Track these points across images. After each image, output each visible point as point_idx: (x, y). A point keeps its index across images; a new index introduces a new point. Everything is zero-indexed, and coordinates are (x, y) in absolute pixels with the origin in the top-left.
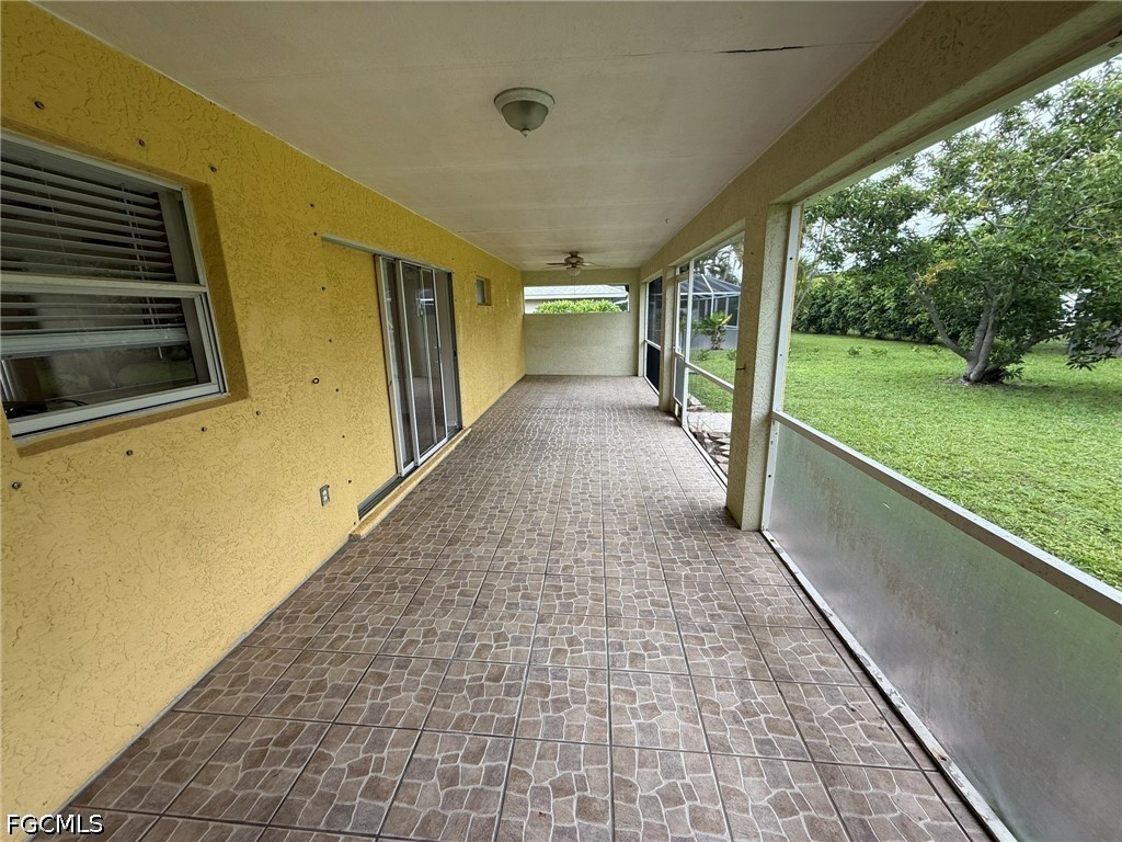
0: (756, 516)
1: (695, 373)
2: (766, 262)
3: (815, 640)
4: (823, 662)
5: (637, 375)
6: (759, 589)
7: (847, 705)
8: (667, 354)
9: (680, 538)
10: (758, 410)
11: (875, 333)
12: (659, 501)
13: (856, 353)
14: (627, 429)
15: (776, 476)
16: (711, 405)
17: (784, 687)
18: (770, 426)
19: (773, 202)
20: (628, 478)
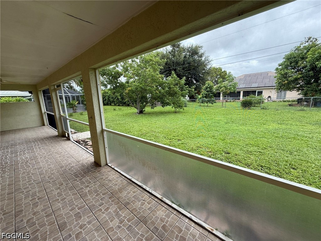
0: (105, 161)
1: (70, 121)
2: (91, 85)
5: (44, 125)
8: (57, 116)
9: (82, 179)
10: (99, 129)
11: (118, 104)
13: (115, 110)
15: (108, 147)
17: (128, 207)
18: (103, 133)
19: (90, 67)
20: (52, 166)
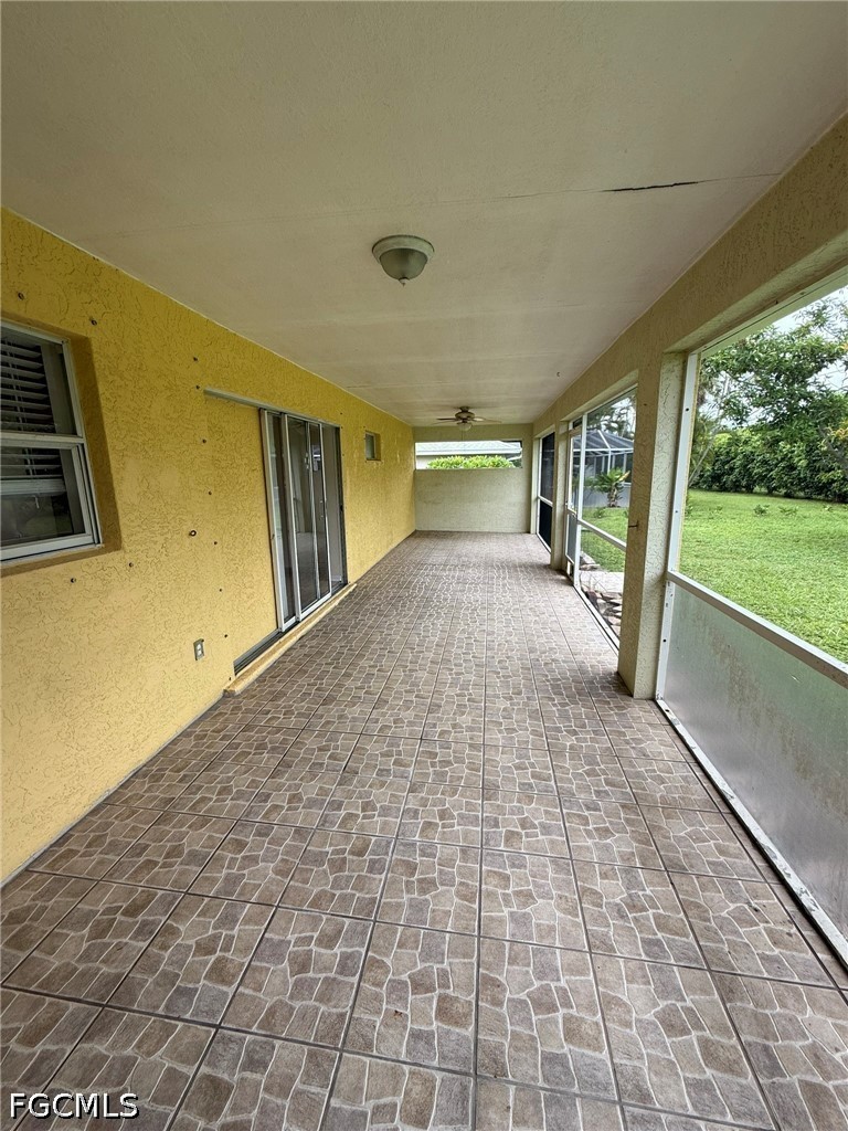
0: (650, 683)
1: (587, 531)
2: (660, 413)
3: (713, 826)
4: (722, 852)
5: (529, 532)
6: (651, 764)
7: (749, 903)
8: (558, 511)
9: (567, 704)
10: (651, 570)
11: (784, 491)
12: (546, 664)
13: (763, 512)
14: (516, 588)
15: (671, 642)
16: (604, 564)
17: (676, 879)
18: (664, 586)
19: (667, 350)
20: (514, 639)
